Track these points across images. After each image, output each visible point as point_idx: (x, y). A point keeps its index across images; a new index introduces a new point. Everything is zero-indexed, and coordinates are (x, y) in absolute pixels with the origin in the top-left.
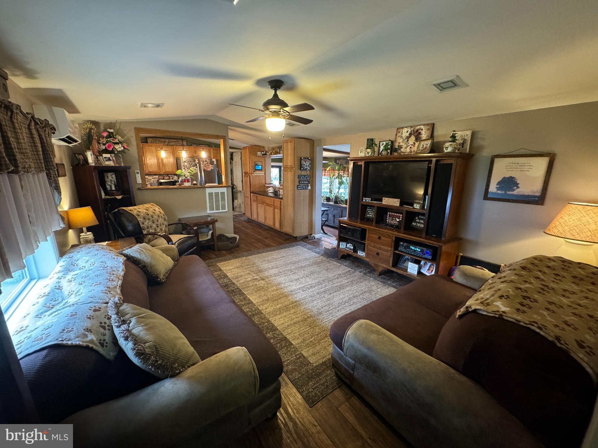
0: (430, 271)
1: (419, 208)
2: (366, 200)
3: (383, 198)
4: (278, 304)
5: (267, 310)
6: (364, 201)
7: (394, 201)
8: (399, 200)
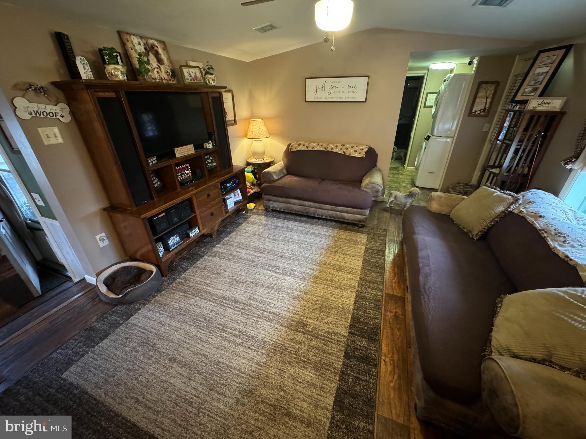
0: (237, 196)
1: (212, 147)
2: (152, 162)
3: (175, 149)
4: (337, 276)
5: (352, 277)
6: (151, 163)
7: (188, 148)
8: (192, 145)
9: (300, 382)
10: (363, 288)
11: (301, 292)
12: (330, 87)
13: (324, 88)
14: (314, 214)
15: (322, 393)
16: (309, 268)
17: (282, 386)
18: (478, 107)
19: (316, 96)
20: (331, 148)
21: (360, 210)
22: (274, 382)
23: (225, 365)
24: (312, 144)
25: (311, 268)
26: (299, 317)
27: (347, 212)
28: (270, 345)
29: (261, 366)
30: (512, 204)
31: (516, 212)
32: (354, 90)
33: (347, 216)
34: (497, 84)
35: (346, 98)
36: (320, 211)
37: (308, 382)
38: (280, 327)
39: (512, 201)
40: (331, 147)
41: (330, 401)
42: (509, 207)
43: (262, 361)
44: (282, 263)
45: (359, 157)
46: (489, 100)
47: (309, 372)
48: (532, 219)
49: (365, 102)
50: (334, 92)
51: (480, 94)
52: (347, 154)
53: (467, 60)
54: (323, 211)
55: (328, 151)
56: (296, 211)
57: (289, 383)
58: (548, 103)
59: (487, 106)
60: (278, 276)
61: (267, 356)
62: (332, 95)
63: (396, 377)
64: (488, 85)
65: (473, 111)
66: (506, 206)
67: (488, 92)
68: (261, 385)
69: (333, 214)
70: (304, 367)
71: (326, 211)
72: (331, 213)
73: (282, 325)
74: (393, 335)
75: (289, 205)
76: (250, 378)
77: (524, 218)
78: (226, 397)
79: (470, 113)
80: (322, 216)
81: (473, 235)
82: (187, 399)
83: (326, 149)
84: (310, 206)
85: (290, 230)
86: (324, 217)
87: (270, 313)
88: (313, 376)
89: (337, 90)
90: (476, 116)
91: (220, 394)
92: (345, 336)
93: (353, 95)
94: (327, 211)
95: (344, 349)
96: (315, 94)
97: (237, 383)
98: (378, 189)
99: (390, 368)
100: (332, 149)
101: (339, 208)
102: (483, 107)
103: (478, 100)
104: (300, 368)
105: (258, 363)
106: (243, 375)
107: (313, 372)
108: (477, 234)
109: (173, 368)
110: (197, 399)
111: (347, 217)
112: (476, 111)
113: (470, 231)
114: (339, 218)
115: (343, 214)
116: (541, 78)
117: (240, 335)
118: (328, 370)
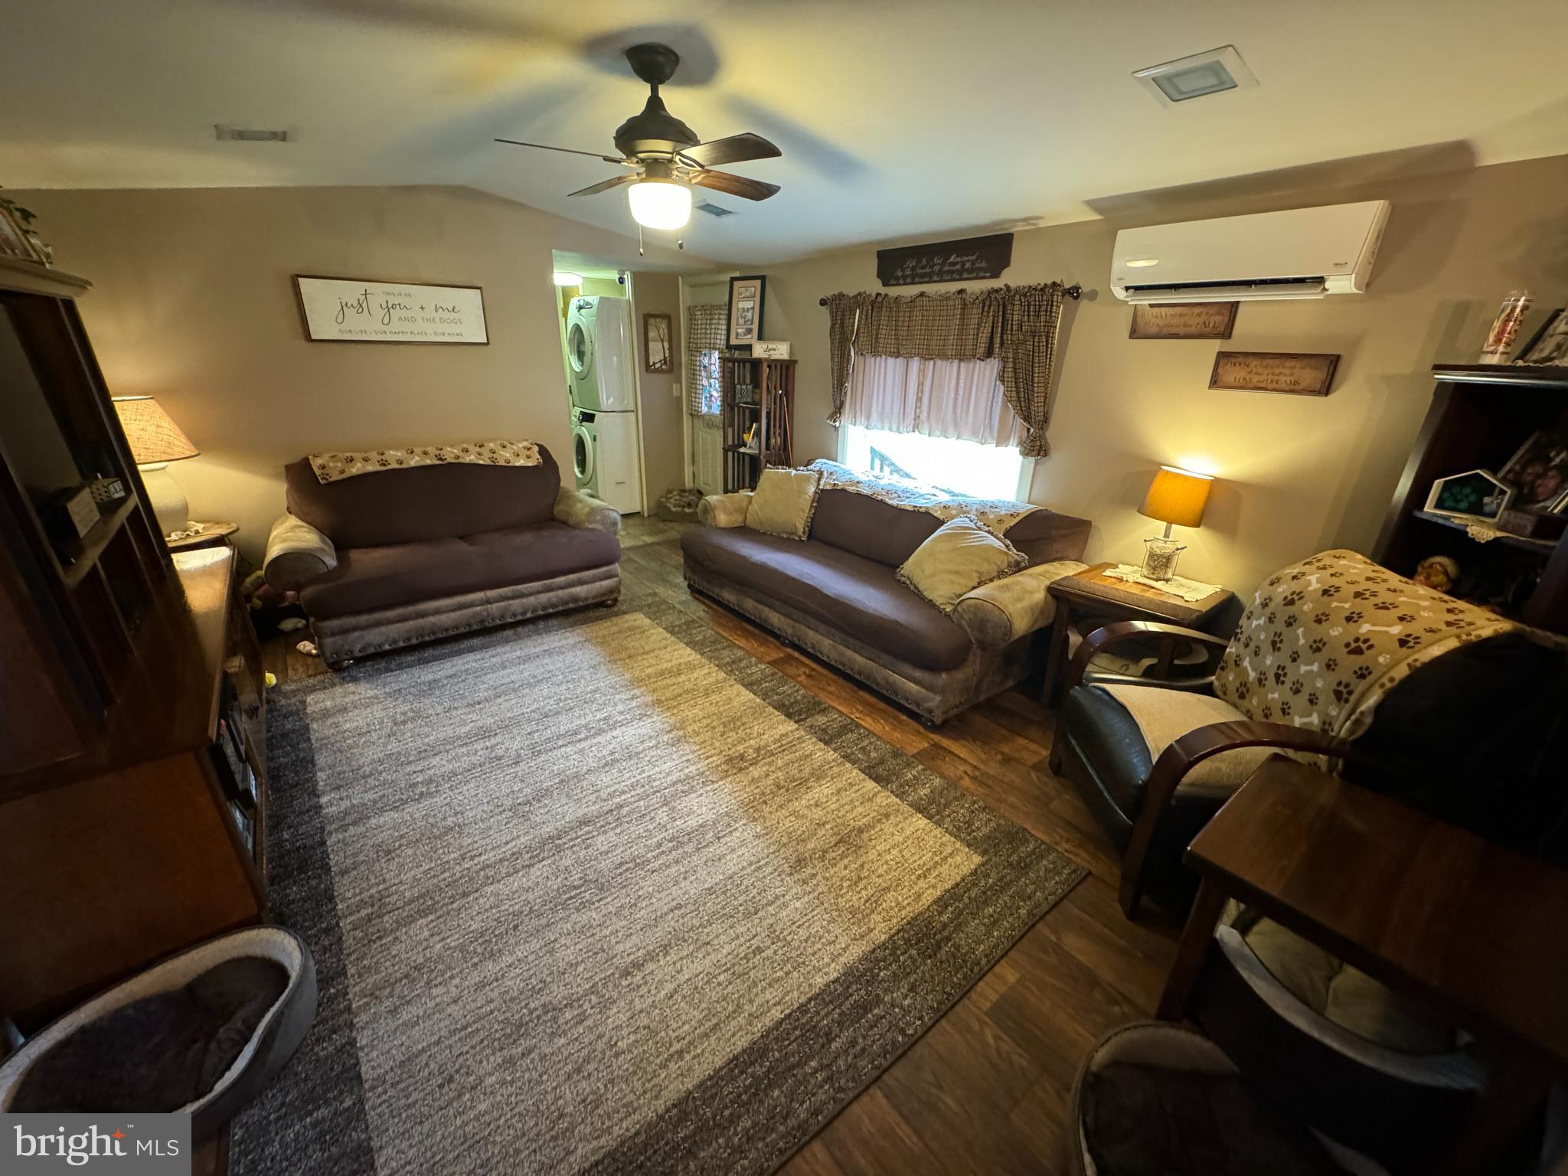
1: (124, 493)
4: (684, 682)
9: (827, 802)
10: (737, 673)
11: (669, 732)
12: (384, 306)
13: (364, 305)
14: (502, 617)
15: (857, 787)
16: (628, 700)
17: (817, 821)
18: (656, 357)
19: (343, 326)
20: (453, 456)
21: (604, 569)
22: (804, 828)
23: (723, 882)
24: (392, 452)
25: (629, 697)
26: (718, 757)
27: (581, 582)
28: (737, 810)
29: (767, 834)
30: (819, 479)
31: (828, 487)
32: (452, 316)
33: (581, 591)
34: (668, 318)
35: (436, 334)
36: (516, 605)
37: (832, 794)
38: (716, 786)
39: (817, 476)
40: (450, 454)
41: (870, 785)
42: (819, 484)
43: (758, 831)
44: (564, 724)
45: (530, 465)
46: (666, 345)
47: (820, 786)
48: (854, 488)
49: (488, 343)
50: (400, 319)
51: (652, 334)
52: (502, 463)
53: (614, 275)
54: (524, 600)
55: (450, 464)
56: (446, 630)
57: (818, 814)
58: (774, 350)
59: (667, 355)
60: (595, 741)
61: (755, 820)
62: (396, 326)
63: (882, 721)
64: (658, 320)
65: (651, 364)
66: (815, 484)
67: (661, 331)
68: (798, 844)
69: (549, 600)
70: (808, 788)
71: (532, 599)
72: (544, 598)
73: (713, 782)
74: (831, 693)
75: (421, 620)
76: (777, 854)
77: (843, 490)
78: (784, 896)
79: (648, 367)
80: (524, 613)
81: (800, 537)
82: (746, 955)
83: (441, 459)
84: (489, 602)
85: (483, 671)
86: (529, 615)
87: (674, 784)
88: (829, 784)
89: (404, 313)
90: (656, 371)
91: (773, 903)
92: (797, 729)
93: (455, 329)
94: (535, 596)
95: (814, 739)
96: (340, 321)
97: (772, 873)
98: (615, 519)
99: (869, 720)
100: (458, 457)
101: (561, 580)
102: (662, 358)
103: (651, 345)
104: (807, 793)
105: (757, 837)
106: (763, 862)
107: (823, 782)
108: (804, 533)
109: (652, 971)
110: (759, 938)
111: (583, 595)
112: (654, 364)
113: (792, 534)
114: (567, 603)
115: (573, 590)
116: (749, 315)
117: (678, 842)
118: (832, 767)
